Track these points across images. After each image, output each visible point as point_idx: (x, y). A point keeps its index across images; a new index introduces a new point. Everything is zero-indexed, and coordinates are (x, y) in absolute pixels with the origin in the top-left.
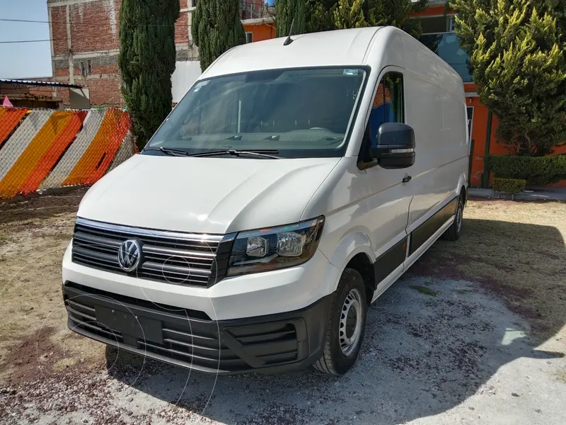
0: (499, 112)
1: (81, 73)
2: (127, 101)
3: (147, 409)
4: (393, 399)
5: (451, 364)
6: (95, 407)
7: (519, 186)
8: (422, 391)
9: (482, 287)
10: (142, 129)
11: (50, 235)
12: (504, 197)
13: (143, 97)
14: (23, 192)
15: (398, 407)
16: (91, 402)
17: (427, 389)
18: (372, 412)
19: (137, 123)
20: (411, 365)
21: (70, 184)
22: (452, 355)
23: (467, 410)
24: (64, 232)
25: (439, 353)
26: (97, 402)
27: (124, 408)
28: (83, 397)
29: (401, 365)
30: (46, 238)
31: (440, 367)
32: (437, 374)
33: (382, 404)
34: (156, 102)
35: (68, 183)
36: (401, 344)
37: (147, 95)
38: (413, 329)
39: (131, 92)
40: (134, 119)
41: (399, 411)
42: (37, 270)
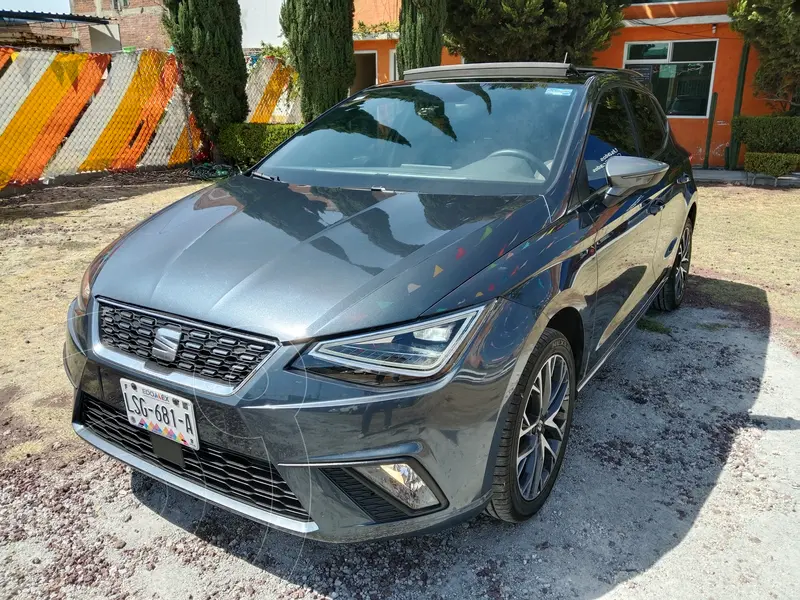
0: (763, 42)
1: (112, 6)
2: (172, 37)
3: (153, 536)
4: (605, 520)
5: (706, 453)
6: (62, 531)
7: (787, 165)
8: (657, 505)
9: (744, 318)
10: (197, 83)
11: (52, 244)
12: (762, 182)
13: (196, 31)
14: (19, 182)
15: (616, 537)
16: (56, 522)
17: (667, 500)
18: (567, 547)
19: (189, 73)
20: (633, 455)
21: (91, 169)
22: (707, 436)
23: (747, 542)
24: (74, 239)
25: (683, 432)
26: (66, 522)
27: (112, 534)
28: (43, 513)
29: (616, 454)
30: (45, 247)
31: (686, 459)
32: (682, 472)
33: (585, 530)
34: (216, 39)
35: (88, 167)
36: (614, 416)
37: (201, 27)
38: (633, 389)
39: (177, 23)
40: (184, 68)
41: (618, 543)
42: (18, 295)
